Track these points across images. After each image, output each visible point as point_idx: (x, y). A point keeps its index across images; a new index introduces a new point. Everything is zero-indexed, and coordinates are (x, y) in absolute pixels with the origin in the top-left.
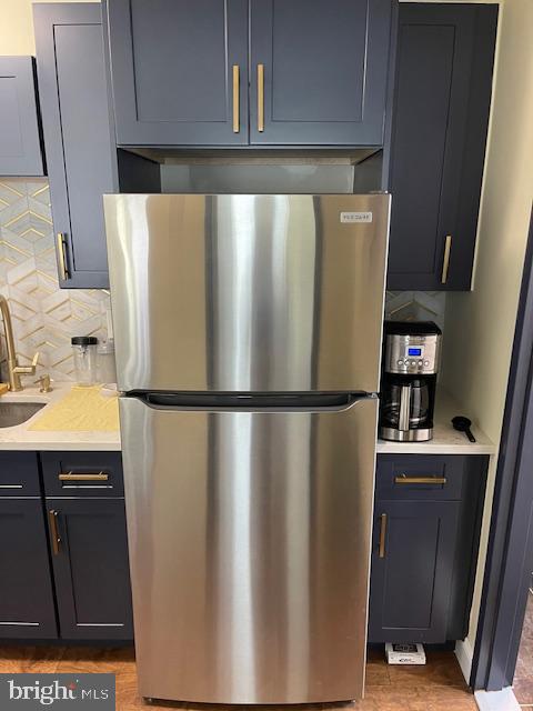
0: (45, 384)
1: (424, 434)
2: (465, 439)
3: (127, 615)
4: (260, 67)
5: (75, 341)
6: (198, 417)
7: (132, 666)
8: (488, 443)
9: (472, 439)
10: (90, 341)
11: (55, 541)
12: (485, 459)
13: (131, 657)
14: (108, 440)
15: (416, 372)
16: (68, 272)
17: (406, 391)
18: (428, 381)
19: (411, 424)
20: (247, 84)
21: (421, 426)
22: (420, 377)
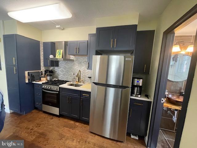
0: (84, 83)
1: (139, 96)
2: (147, 98)
3: (89, 117)
4: (116, 39)
5: (88, 77)
6: (104, 88)
7: (88, 126)
8: (151, 99)
9: (148, 98)
10: (90, 78)
11: (81, 104)
12: (151, 102)
13: (89, 125)
14: (89, 90)
15: (138, 85)
16: (88, 67)
17: (136, 88)
18: (140, 87)
19: (137, 94)
20: (113, 42)
21: (139, 94)
22: (139, 86)
